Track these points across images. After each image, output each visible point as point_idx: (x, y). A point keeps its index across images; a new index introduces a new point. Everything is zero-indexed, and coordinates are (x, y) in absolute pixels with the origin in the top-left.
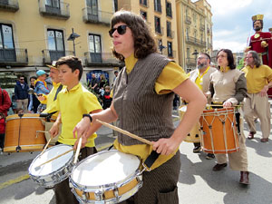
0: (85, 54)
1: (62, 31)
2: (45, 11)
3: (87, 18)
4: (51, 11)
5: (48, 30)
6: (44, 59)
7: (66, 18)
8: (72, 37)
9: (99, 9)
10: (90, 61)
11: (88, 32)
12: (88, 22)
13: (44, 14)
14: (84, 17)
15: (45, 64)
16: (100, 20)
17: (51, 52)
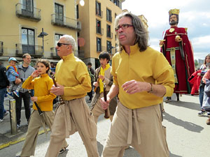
0: (52, 49)
1: (33, 30)
2: (20, 13)
3: (54, 21)
4: (25, 14)
5: (22, 28)
6: (17, 51)
7: (38, 20)
8: (42, 35)
9: (65, 15)
10: (55, 55)
11: (54, 32)
12: (56, 25)
13: (19, 16)
14: (52, 21)
15: (18, 55)
16: (65, 24)
17: (23, 46)
